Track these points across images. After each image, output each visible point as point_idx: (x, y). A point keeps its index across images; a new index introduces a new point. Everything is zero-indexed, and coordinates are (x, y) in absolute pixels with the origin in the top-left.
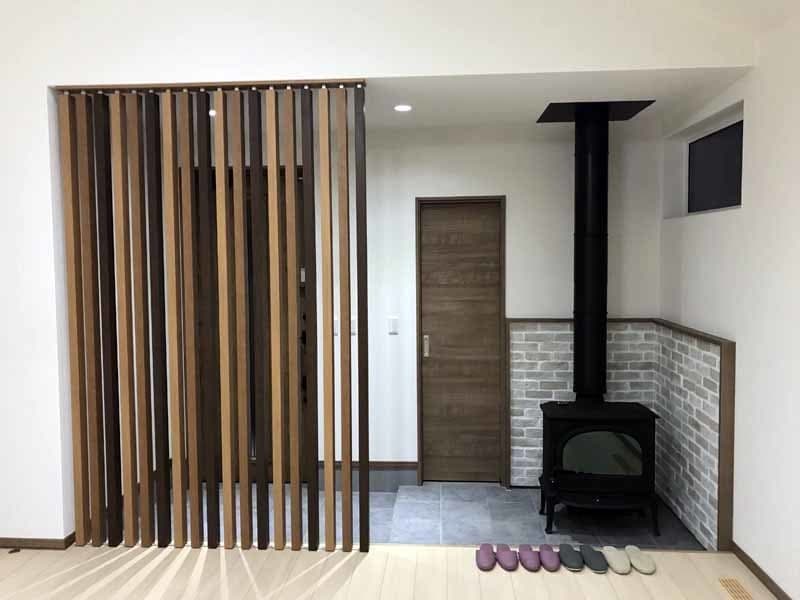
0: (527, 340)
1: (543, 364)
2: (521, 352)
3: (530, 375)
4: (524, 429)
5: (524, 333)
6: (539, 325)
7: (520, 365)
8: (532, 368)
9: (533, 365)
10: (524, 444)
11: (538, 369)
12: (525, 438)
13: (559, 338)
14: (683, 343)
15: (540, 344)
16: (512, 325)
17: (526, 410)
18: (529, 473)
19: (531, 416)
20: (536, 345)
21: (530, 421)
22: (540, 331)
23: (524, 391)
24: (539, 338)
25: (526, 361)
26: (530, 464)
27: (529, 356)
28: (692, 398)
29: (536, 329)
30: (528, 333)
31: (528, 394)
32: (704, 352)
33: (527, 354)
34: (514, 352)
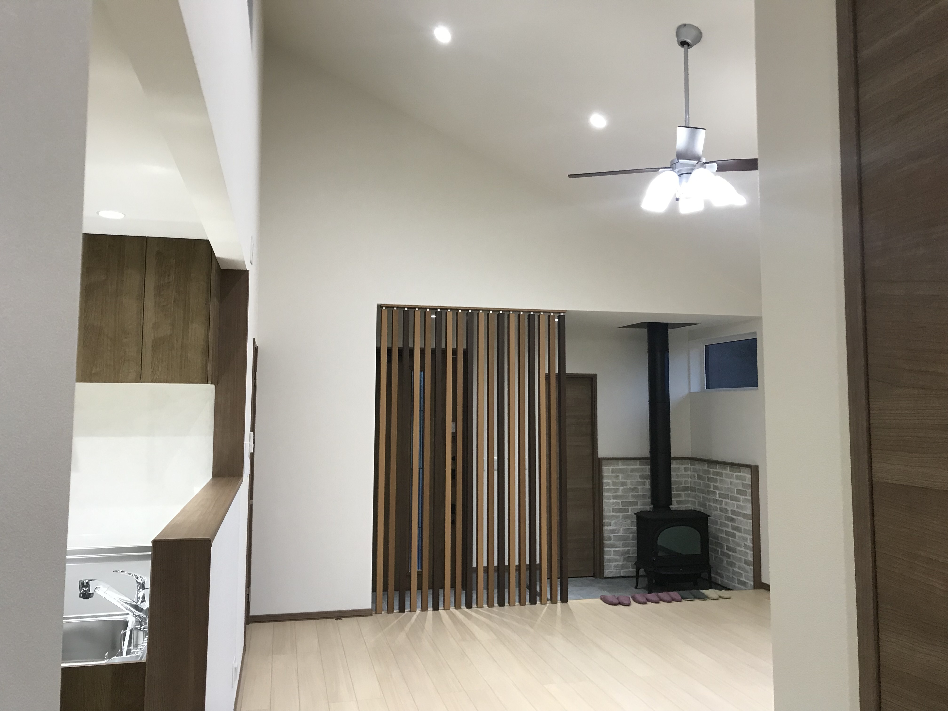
0: (612, 473)
1: (622, 490)
2: (609, 481)
3: (615, 497)
4: (612, 535)
5: (611, 468)
6: (620, 462)
7: (609, 490)
8: (616, 492)
9: (616, 490)
10: (612, 546)
11: (620, 493)
12: (611, 542)
13: (632, 470)
14: (718, 470)
15: (621, 476)
16: (604, 462)
17: (613, 522)
18: (615, 567)
19: (615, 526)
20: (618, 476)
21: (616, 530)
22: (621, 466)
23: (611, 509)
24: (621, 471)
25: (612, 487)
26: (616, 561)
27: (614, 484)
28: (727, 504)
29: (618, 465)
30: (613, 468)
31: (614, 511)
32: (735, 474)
33: (613, 482)
34: (605, 481)
